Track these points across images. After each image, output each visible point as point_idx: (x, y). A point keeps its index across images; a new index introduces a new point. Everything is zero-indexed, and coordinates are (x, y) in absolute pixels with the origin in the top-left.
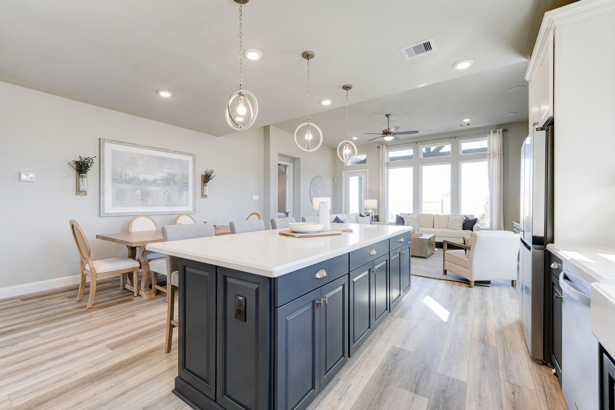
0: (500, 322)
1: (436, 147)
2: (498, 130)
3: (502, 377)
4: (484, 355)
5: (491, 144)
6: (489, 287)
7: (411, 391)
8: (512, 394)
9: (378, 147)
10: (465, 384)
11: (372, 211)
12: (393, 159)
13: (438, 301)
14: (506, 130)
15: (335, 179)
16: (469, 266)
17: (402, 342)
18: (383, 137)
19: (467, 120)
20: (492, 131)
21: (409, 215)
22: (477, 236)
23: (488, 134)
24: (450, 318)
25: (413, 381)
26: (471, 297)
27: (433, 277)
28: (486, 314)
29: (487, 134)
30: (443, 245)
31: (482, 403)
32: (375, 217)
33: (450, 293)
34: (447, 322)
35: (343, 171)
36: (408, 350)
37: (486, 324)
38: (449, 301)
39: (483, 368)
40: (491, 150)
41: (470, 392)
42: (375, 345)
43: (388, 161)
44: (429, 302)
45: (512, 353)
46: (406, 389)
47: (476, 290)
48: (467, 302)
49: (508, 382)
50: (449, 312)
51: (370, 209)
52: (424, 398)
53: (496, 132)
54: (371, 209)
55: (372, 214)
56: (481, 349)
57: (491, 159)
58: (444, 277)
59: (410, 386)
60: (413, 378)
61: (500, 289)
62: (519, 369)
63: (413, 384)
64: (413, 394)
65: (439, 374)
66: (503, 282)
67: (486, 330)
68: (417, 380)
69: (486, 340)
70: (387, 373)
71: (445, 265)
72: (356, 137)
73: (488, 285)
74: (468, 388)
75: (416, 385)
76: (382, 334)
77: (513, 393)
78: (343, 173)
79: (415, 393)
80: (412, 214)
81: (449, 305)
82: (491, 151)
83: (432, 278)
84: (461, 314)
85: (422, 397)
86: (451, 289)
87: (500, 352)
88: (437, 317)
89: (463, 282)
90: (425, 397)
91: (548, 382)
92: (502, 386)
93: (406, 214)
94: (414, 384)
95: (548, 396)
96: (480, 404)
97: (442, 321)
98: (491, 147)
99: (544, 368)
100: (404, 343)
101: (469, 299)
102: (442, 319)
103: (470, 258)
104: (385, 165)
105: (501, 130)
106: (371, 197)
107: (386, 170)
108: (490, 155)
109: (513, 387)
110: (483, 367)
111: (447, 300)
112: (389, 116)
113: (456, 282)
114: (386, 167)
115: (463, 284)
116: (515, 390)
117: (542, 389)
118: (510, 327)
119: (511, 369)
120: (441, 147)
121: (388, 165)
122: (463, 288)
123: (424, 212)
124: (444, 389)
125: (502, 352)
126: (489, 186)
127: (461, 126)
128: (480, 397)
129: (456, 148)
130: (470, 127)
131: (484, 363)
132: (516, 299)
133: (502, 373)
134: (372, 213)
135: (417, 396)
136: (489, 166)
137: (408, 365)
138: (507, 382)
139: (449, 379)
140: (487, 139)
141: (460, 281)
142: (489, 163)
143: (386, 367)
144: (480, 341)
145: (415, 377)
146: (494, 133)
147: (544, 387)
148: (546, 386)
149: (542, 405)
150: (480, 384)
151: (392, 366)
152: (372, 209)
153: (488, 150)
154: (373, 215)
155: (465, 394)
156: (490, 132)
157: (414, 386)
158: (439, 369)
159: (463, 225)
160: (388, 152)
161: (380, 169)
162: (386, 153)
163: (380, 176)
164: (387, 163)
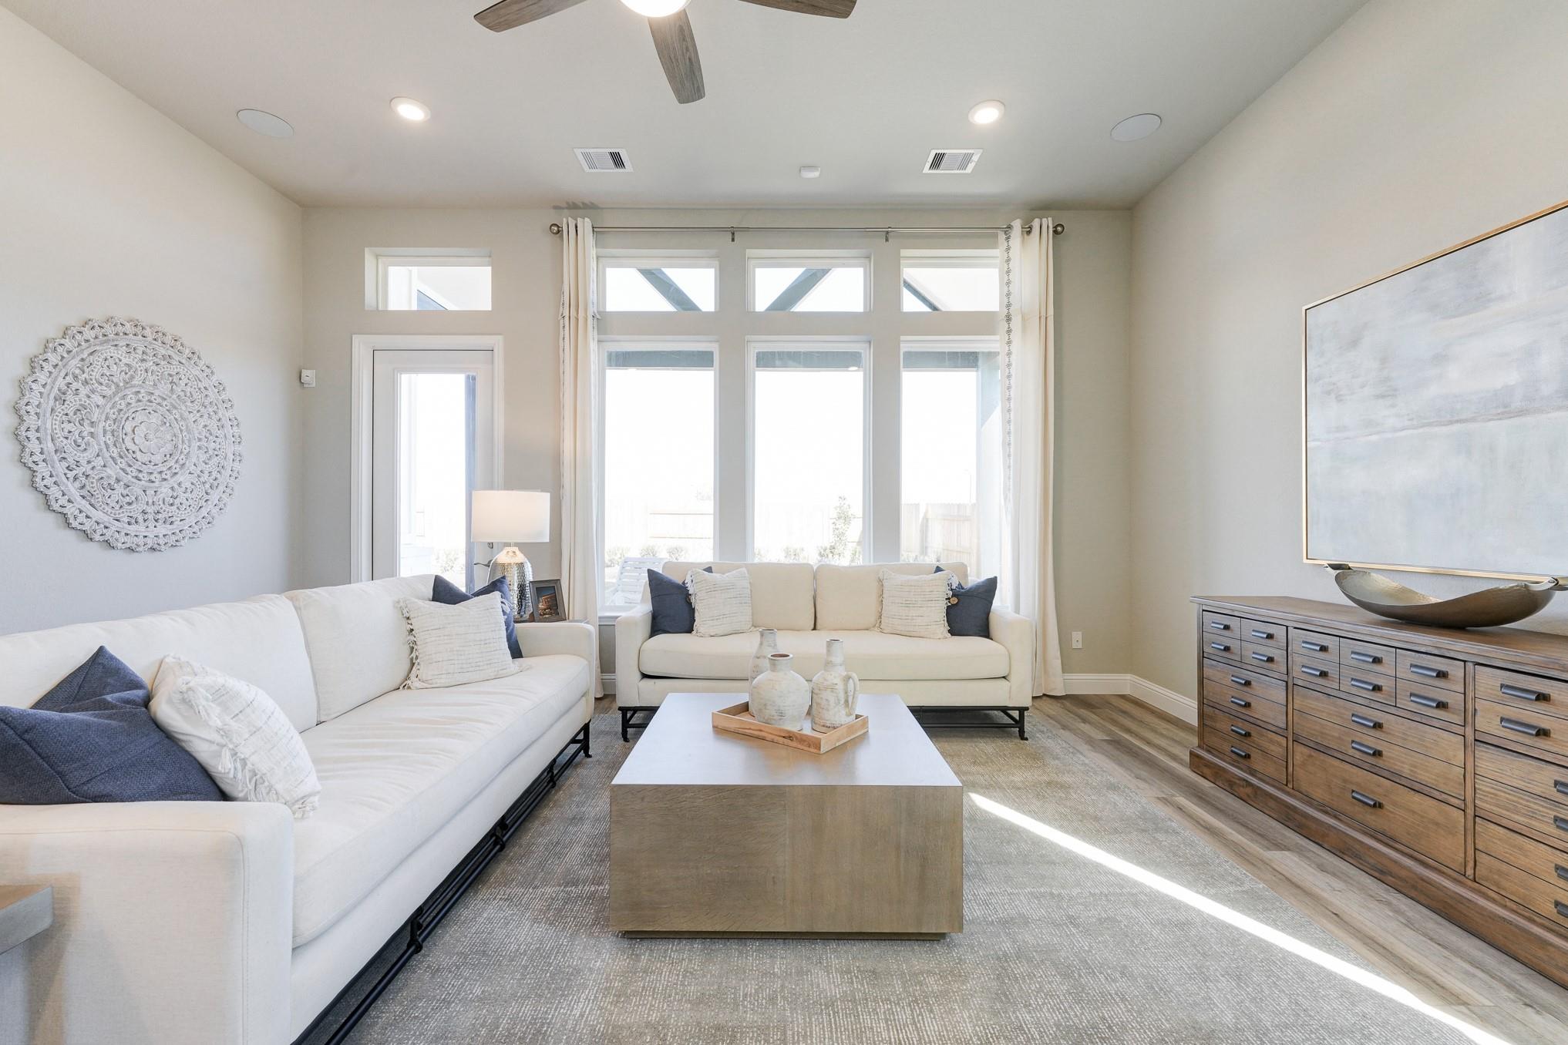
2: (1036, 223)
5: (1014, 276)
9: (557, 231)
11: (520, 558)
14: (1059, 229)
15: (309, 375)
19: (985, 118)
20: (1017, 225)
21: (709, 570)
23: (1002, 236)
29: (996, 236)
32: (538, 589)
35: (354, 336)
51: (508, 545)
53: (1031, 231)
54: (516, 545)
55: (522, 575)
57: (1016, 336)
72: (424, 102)
78: (361, 347)
82: (1014, 308)
98: (1015, 288)
104: (590, 319)
105: (1048, 222)
106: (515, 481)
108: (1009, 320)
114: (593, 335)
121: (603, 328)
134: (521, 566)
140: (998, 261)
146: (1023, 233)
152: (522, 547)
154: (528, 576)
156: (1009, 227)
159: (948, 614)
160: (600, 266)
161: (564, 339)
162: (594, 264)
163: (564, 373)
164: (598, 317)
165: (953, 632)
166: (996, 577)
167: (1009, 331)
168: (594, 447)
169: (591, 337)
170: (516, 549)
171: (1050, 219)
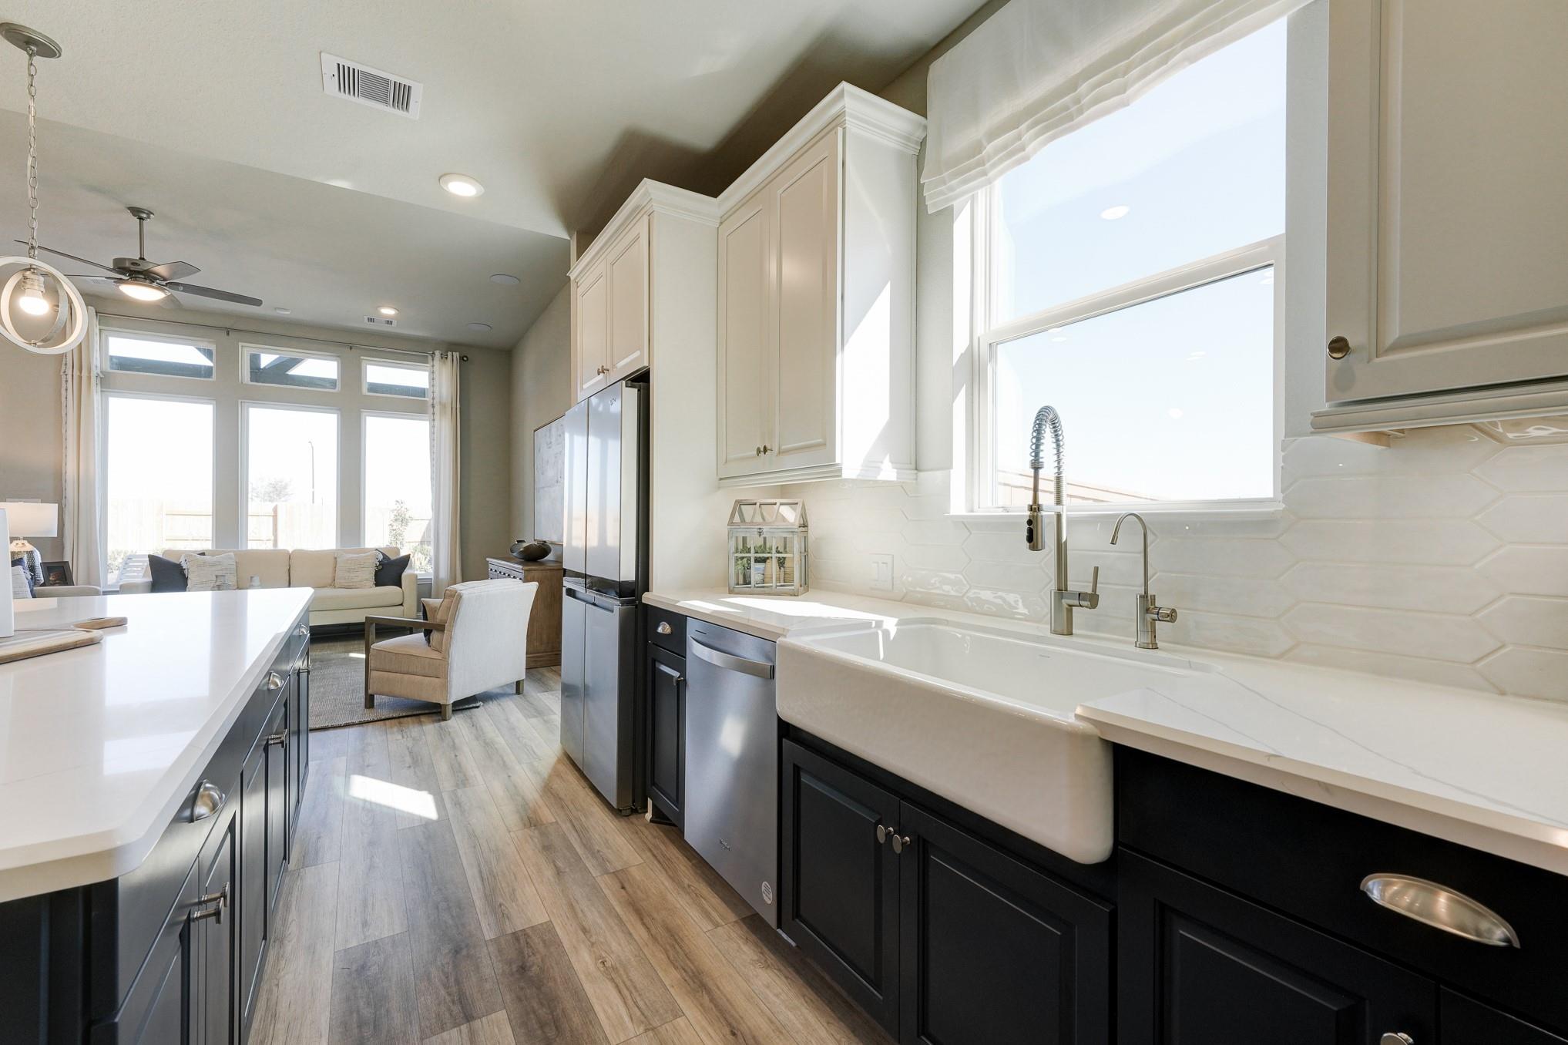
0: (537, 773)
1: (277, 356)
2: (449, 354)
3: (595, 872)
4: (547, 848)
5: (436, 382)
6: (477, 707)
7: (456, 1025)
8: (622, 890)
10: (548, 928)
11: (29, 547)
12: (126, 365)
13: (390, 777)
14: (465, 359)
16: (440, 671)
17: (360, 925)
18: (120, 281)
19: (388, 312)
20: (437, 353)
21: (203, 554)
22: (460, 596)
23: (430, 358)
24: (440, 804)
25: (448, 999)
26: (456, 741)
27: (342, 723)
28: (505, 766)
29: (428, 356)
30: (364, 630)
31: (593, 939)
32: (47, 567)
33: (408, 749)
34: (439, 818)
36: (386, 936)
37: (515, 787)
38: (414, 768)
39: (558, 874)
40: (436, 395)
41: (566, 934)
42: (278, 985)
43: (107, 368)
44: (368, 789)
45: (583, 819)
46: (443, 1030)
47: (456, 723)
48: (456, 756)
49: (607, 873)
50: (430, 793)
51: (19, 538)
52: (493, 1015)
53: (447, 358)
54: (26, 538)
55: (32, 557)
56: (536, 840)
57: (437, 417)
58: (370, 715)
59: (447, 1015)
60: (443, 992)
61: (500, 705)
62: (607, 841)
63: (451, 1004)
64: (464, 1028)
65: (491, 940)
66: (498, 691)
67: (523, 799)
68: (454, 989)
69: (534, 817)
70: (368, 1032)
71: (371, 681)
73: (478, 704)
74: (558, 929)
75: (461, 1003)
76: (282, 942)
77: (623, 888)
79: (468, 1021)
80: (213, 553)
81: (420, 776)
82: (436, 401)
83: (340, 727)
84: (457, 786)
85: (489, 1017)
86: (403, 737)
87: (566, 827)
88: (411, 817)
89: (423, 712)
90: (494, 1011)
91: (650, 837)
92: (603, 886)
93: (194, 552)
94: (453, 1002)
95: (661, 860)
96: (593, 944)
97: (427, 824)
98: (437, 389)
99: (633, 818)
100: (365, 924)
101: (454, 747)
102: (425, 818)
103: (443, 651)
104: (93, 380)
105: (456, 355)
107: (97, 397)
108: (433, 407)
109: (617, 877)
110: (559, 872)
111: (410, 767)
112: (144, 216)
113: (406, 719)
114: (96, 390)
115: (423, 719)
116: (622, 879)
117: (649, 854)
118: (555, 773)
119: (597, 848)
120: (295, 362)
121: (106, 382)
122: (429, 729)
123: (252, 546)
124: (520, 964)
125: (569, 825)
126: (432, 479)
127: (371, 320)
128: (585, 931)
129: (352, 374)
130: (392, 329)
131: (554, 862)
132: (536, 717)
133: (590, 864)
134: (30, 553)
135: (477, 1023)
136: (432, 433)
137: (412, 972)
138: (605, 876)
139: (515, 936)
140: (428, 369)
141: (415, 713)
142: (433, 427)
143: (355, 1015)
144: (525, 825)
145: (446, 987)
146: (442, 358)
147: (650, 850)
148: (650, 846)
149: (662, 879)
150: (571, 906)
151: (368, 1004)
152: (31, 540)
153: (430, 395)
154: (38, 560)
155: (560, 944)
156: (433, 353)
157: (456, 1009)
158: (484, 930)
159: (376, 575)
160: (103, 336)
161: (66, 390)
162: (97, 338)
163: (66, 414)
164: (102, 376)
165: (377, 585)
166: (410, 555)
167: (434, 414)
168: (98, 470)
169: (95, 391)
170: (26, 542)
171: (458, 353)
